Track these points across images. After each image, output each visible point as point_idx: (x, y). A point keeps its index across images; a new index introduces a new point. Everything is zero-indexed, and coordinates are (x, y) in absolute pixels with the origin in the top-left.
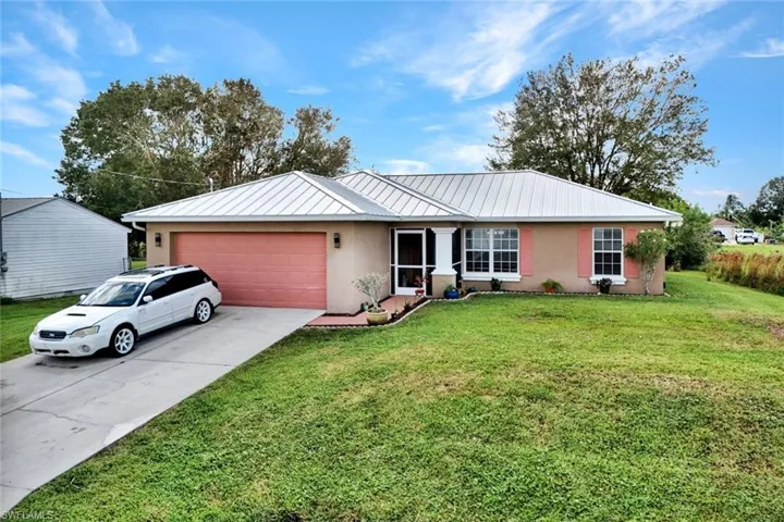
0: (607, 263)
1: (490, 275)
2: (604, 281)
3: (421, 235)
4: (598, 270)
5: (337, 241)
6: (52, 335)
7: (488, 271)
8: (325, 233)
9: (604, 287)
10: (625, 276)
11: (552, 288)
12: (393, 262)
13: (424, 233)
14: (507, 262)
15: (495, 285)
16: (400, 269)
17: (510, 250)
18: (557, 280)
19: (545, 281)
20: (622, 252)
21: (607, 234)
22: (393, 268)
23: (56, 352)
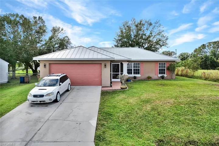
0: (162, 71)
1: (133, 75)
2: (163, 76)
3: (119, 64)
4: (160, 73)
5: (105, 66)
6: (39, 96)
7: (132, 74)
8: (101, 64)
9: (163, 78)
10: (166, 75)
11: (149, 78)
12: (111, 72)
13: (120, 64)
14: (137, 72)
15: (135, 78)
16: (113, 74)
17: (138, 68)
18: (150, 76)
19: (148, 76)
20: (165, 69)
21: (162, 64)
22: (111, 74)
23: (40, 101)
